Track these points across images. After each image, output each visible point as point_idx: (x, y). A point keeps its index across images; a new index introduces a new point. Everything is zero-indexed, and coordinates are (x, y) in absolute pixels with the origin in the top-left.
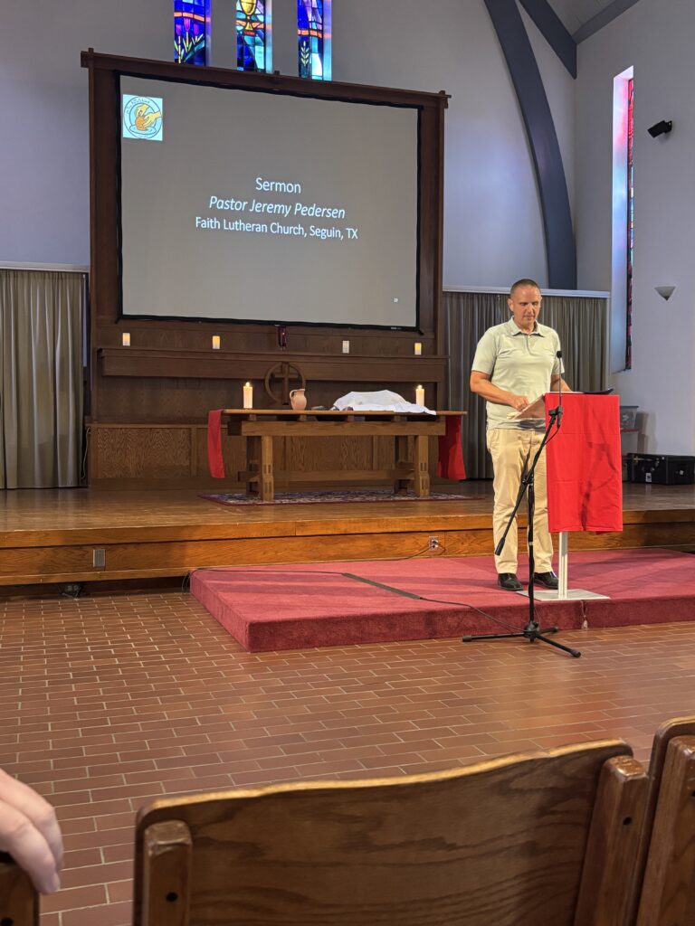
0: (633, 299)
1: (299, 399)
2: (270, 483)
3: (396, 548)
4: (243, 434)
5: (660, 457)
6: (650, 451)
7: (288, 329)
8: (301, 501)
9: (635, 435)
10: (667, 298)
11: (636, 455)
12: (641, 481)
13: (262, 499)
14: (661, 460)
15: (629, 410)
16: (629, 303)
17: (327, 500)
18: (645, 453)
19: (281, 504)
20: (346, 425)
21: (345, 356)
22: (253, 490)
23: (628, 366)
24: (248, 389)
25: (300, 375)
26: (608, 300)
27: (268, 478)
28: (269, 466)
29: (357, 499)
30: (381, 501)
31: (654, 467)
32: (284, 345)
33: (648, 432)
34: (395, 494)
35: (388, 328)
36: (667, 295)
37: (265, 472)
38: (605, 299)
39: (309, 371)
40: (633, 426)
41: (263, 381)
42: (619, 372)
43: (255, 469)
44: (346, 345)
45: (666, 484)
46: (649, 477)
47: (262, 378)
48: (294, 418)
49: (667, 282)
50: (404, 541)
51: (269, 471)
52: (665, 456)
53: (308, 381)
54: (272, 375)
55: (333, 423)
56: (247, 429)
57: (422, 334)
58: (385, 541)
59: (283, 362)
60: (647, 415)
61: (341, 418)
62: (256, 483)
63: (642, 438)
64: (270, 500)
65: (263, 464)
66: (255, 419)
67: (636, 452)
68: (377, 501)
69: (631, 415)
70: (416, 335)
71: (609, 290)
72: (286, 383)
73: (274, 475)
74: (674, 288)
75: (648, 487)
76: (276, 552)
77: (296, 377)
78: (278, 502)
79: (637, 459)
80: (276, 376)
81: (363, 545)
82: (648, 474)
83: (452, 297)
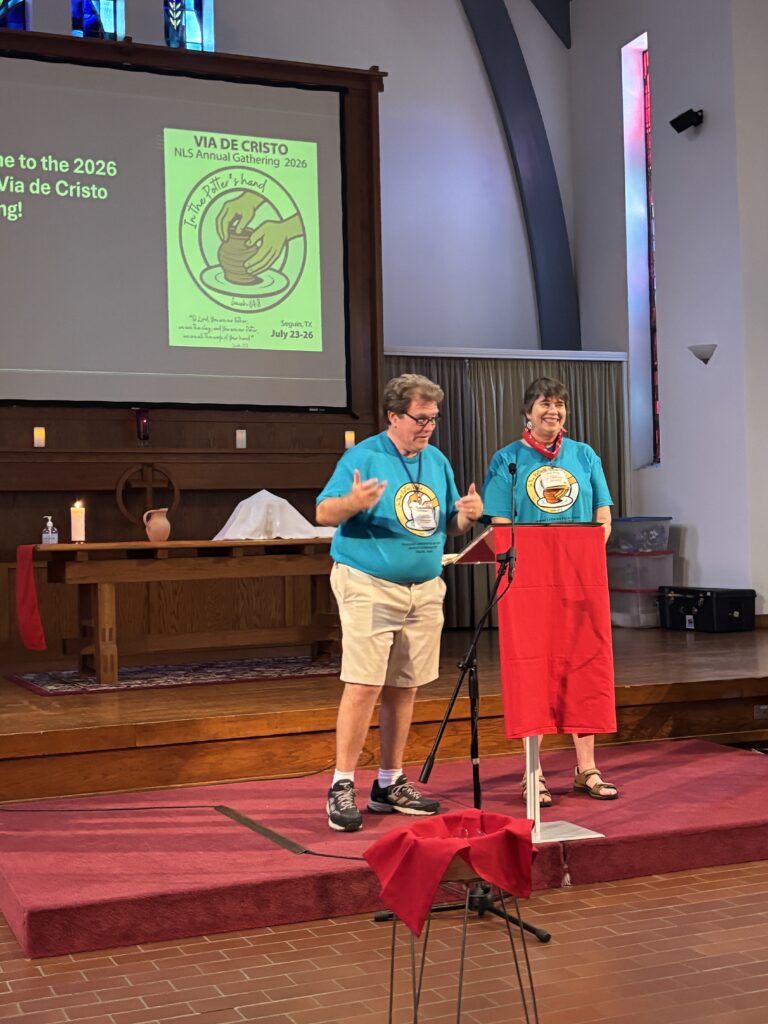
0: (660, 363)
1: (158, 524)
2: (112, 656)
3: (297, 758)
4: (68, 582)
5: (704, 591)
6: (692, 583)
7: (151, 413)
8: (161, 682)
9: (669, 560)
10: (706, 361)
11: (671, 589)
12: (678, 627)
13: (99, 681)
14: (705, 597)
15: (660, 523)
16: (654, 369)
17: (203, 679)
18: (685, 585)
19: (128, 689)
20: (232, 562)
21: (241, 453)
22: (88, 668)
23: (656, 459)
24: (78, 510)
25: (170, 483)
26: (625, 364)
27: (108, 648)
28: (111, 630)
29: (249, 676)
30: (287, 678)
31: (697, 607)
32: (146, 438)
33: (687, 554)
34: (310, 665)
35: (304, 410)
36: (706, 357)
37: (104, 640)
38: (621, 362)
39: (185, 477)
40: (665, 546)
41: (113, 493)
42: (644, 467)
43: (89, 634)
44: (241, 437)
45: (714, 632)
46: (690, 622)
47: (113, 488)
48: (150, 554)
49: (705, 340)
50: (309, 746)
51: (110, 639)
52: (712, 591)
53: (183, 492)
54: (127, 484)
55: (211, 559)
56: (74, 574)
57: (355, 417)
58: (279, 749)
59: (144, 464)
60: (685, 529)
61: (225, 551)
62: (92, 656)
63: (679, 565)
64: (111, 684)
65: (101, 626)
66: (86, 559)
67: (671, 584)
68: (280, 678)
69: (661, 530)
70: (348, 419)
71: (626, 349)
72: (149, 495)
73: (118, 644)
74: (716, 346)
75: (690, 637)
76: (105, 775)
77: (165, 485)
78: (123, 685)
79: (672, 595)
80: (134, 485)
81: (244, 756)
82: (689, 617)
83: (398, 363)
